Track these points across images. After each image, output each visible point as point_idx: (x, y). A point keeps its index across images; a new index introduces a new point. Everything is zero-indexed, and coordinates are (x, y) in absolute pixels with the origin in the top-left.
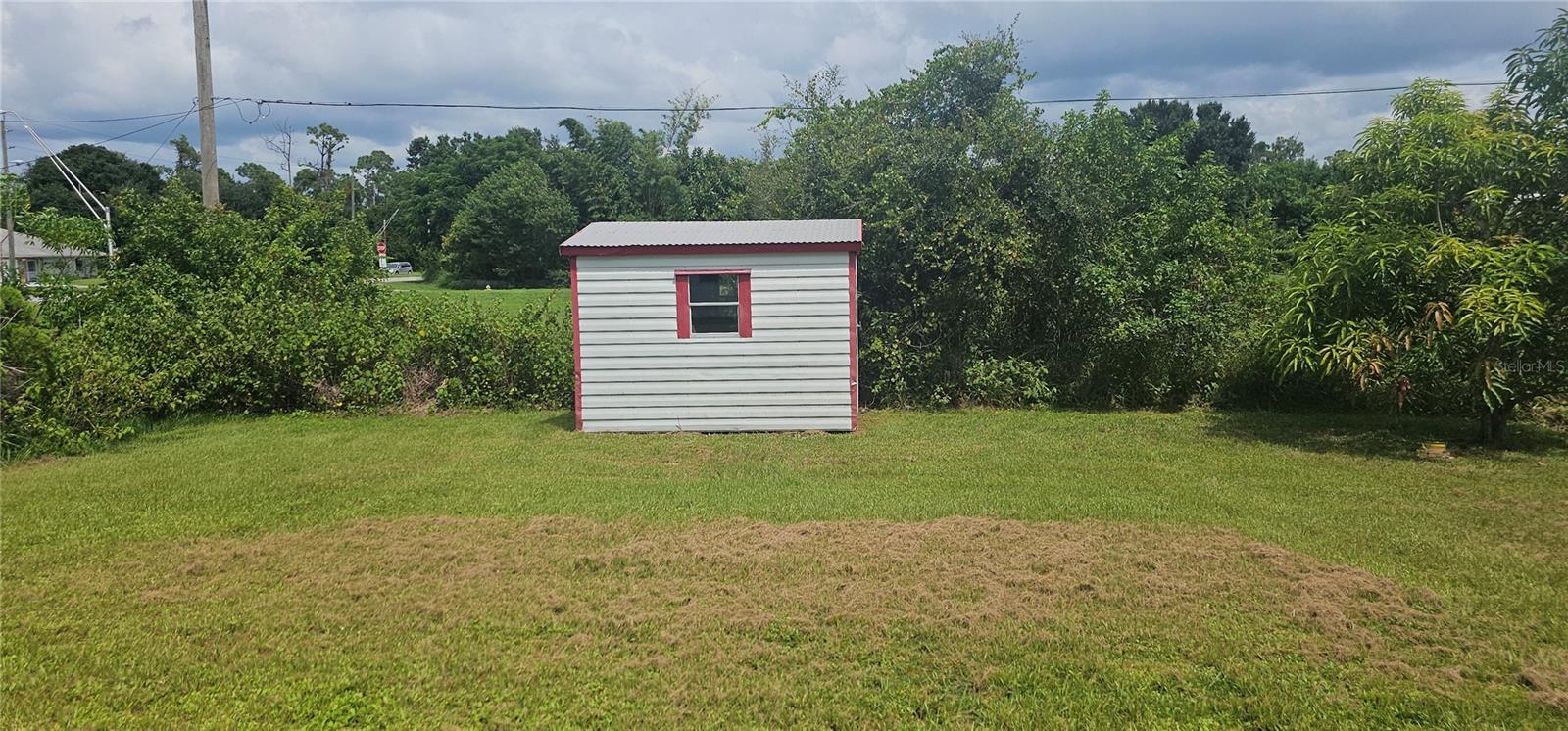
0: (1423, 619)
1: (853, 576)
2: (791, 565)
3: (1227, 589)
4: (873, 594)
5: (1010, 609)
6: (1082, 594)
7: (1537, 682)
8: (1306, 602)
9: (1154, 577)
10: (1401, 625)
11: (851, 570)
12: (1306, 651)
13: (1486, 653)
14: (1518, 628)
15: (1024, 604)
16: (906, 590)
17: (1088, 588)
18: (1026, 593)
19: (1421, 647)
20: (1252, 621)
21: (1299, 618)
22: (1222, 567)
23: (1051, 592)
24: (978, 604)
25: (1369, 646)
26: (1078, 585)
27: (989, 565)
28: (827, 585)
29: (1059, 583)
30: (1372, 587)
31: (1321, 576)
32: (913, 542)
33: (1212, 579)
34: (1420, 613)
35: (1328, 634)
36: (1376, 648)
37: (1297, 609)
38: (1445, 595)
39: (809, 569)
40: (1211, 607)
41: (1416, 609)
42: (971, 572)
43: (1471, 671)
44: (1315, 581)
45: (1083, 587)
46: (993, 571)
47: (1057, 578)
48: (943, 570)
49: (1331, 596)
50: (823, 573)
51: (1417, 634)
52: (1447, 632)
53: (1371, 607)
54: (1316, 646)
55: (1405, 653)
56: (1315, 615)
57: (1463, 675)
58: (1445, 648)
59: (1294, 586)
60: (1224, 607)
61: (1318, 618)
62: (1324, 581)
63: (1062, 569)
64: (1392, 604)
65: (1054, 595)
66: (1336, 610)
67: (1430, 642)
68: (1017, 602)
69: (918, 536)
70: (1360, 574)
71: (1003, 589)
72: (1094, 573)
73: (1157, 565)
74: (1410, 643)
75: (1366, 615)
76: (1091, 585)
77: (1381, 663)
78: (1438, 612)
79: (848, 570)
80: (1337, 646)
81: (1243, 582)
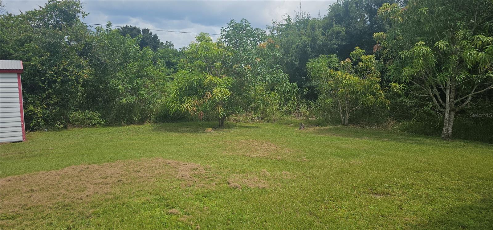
0: (207, 173)
1: (34, 192)
2: (6, 193)
3: (161, 174)
4: (44, 196)
5: (96, 191)
6: (119, 183)
7: (230, 182)
8: (181, 173)
9: (140, 174)
10: (203, 175)
11: (33, 190)
12: (181, 186)
13: (220, 178)
14: (227, 171)
15: (100, 189)
16: (57, 193)
17: (121, 180)
18: (101, 186)
19: (207, 179)
20: (167, 181)
21: (179, 178)
22: (159, 168)
23: (109, 184)
24: (84, 192)
25: (196, 182)
26: (117, 180)
27: (87, 180)
28: (24, 197)
29: (111, 181)
30: (196, 167)
31: (184, 166)
32: (56, 177)
33: (156, 172)
34: (207, 171)
35: (186, 181)
36: (197, 182)
37: (179, 176)
38: (212, 166)
39: (15, 192)
40: (156, 179)
41: (206, 170)
42: (81, 183)
43: (217, 183)
44: (182, 168)
45: (119, 181)
46: (88, 181)
47: (110, 180)
48: (70, 184)
49: (186, 171)
50: (21, 193)
51: (206, 176)
52: (212, 175)
53: (195, 172)
54: (183, 184)
55: (204, 182)
56: (183, 176)
57: (216, 184)
58: (212, 179)
59: (177, 170)
60: (160, 179)
61: (184, 177)
62: (185, 167)
63: (112, 177)
64: (200, 170)
65: (110, 185)
66: (188, 174)
67: (209, 178)
68: (98, 189)
69: (59, 175)
70: (193, 164)
71: (93, 186)
72: (122, 176)
73: (141, 171)
74: (205, 179)
75: (195, 174)
76: (122, 180)
77: (198, 185)
78: (210, 170)
79: (32, 190)
80: (188, 183)
81: (164, 171)
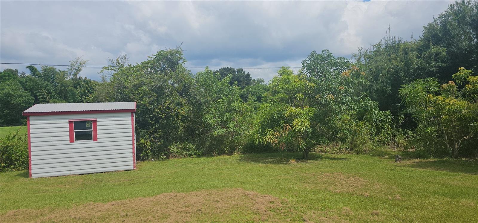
0: (284, 207)
1: (128, 217)
2: (107, 216)
3: (238, 205)
4: (134, 222)
5: (177, 220)
6: (198, 212)
7: (306, 220)
8: (257, 206)
9: (219, 205)
10: (279, 209)
11: (128, 215)
12: (255, 220)
13: (296, 214)
14: (305, 206)
15: (181, 218)
16: (145, 219)
17: (200, 210)
18: (182, 214)
19: (282, 214)
20: (243, 213)
21: (254, 211)
22: (237, 199)
23: (189, 213)
24: (167, 220)
25: (270, 216)
26: (197, 210)
27: (172, 207)
28: (119, 221)
29: (192, 210)
30: (273, 200)
31: (261, 199)
32: (149, 203)
33: (234, 203)
34: (283, 206)
35: (261, 214)
36: (271, 216)
37: (254, 209)
38: (290, 200)
39: (114, 216)
40: (233, 211)
41: (283, 204)
42: (167, 210)
43: (292, 219)
44: (260, 200)
45: (198, 210)
46: (173, 209)
47: (192, 208)
48: (158, 211)
49: (263, 204)
50: (118, 217)
51: (282, 211)
52: (289, 209)
53: (272, 205)
54: (257, 218)
55: (279, 217)
56: (258, 209)
57: (290, 220)
58: (288, 214)
59: (254, 202)
60: (236, 210)
61: (258, 210)
62: (262, 200)
63: (194, 206)
64: (277, 204)
65: (190, 213)
66: (263, 207)
67: (284, 213)
68: (179, 217)
69: (151, 201)
70: (271, 197)
71: (175, 214)
72: (203, 205)
73: (220, 201)
74: (280, 214)
75: (271, 208)
76: (201, 209)
77: (272, 220)
78: (287, 204)
79: (127, 215)
80: (262, 217)
81: (242, 203)
